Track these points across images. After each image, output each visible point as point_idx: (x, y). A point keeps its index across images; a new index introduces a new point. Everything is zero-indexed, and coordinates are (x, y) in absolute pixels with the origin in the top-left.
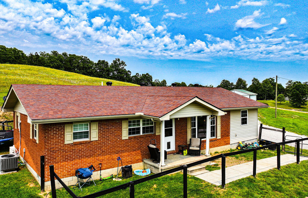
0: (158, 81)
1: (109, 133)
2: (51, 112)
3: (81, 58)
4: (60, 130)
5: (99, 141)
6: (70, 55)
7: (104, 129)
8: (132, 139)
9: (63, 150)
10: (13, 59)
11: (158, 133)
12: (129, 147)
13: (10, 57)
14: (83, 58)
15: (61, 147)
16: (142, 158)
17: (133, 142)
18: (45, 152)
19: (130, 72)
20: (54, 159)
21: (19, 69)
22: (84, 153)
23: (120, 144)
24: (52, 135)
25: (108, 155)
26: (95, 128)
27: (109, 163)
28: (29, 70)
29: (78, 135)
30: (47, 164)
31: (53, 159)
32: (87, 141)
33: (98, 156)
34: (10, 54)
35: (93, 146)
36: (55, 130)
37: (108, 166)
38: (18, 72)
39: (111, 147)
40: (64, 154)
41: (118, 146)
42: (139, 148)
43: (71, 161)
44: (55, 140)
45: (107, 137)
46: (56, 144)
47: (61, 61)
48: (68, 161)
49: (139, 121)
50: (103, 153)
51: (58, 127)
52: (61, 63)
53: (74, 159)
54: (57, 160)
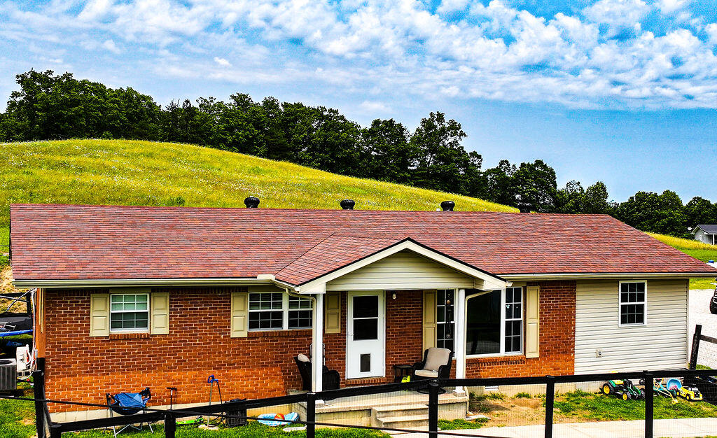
0: (576, 187)
1: (196, 319)
2: (62, 266)
3: (317, 113)
4: (80, 305)
5: (172, 335)
6: (286, 105)
7: (183, 309)
8: (258, 338)
9: (87, 348)
10: (121, 121)
11: (332, 328)
12: (251, 357)
13: (115, 118)
14: (325, 113)
15: (83, 342)
16: (285, 387)
17: (261, 345)
18: (47, 350)
19: (479, 157)
20: (67, 366)
21: (121, 156)
22: (135, 360)
23: (224, 348)
24: (62, 316)
25: (195, 370)
26: (163, 306)
27: (197, 389)
28: (150, 155)
29: (135, 320)
30: (51, 377)
31: (65, 366)
32: (141, 334)
33: (168, 371)
34: (116, 109)
35: (156, 346)
36: (69, 305)
37: (195, 396)
38: (115, 162)
39: (203, 353)
40: (89, 358)
41: (220, 353)
42: (277, 362)
43: (104, 375)
44: (68, 325)
45: (192, 328)
46: (71, 336)
47: (258, 125)
48: (97, 375)
49: (280, 297)
50: (182, 365)
51: (76, 298)
52: (256, 132)
53: (111, 371)
54: (72, 369)
